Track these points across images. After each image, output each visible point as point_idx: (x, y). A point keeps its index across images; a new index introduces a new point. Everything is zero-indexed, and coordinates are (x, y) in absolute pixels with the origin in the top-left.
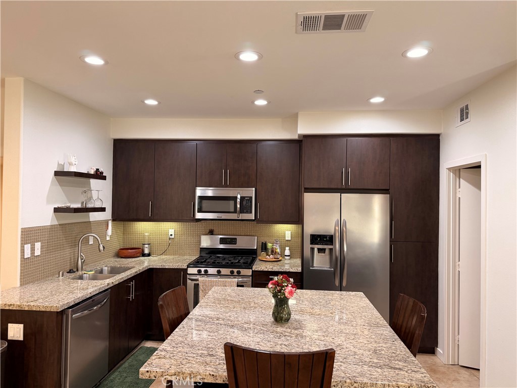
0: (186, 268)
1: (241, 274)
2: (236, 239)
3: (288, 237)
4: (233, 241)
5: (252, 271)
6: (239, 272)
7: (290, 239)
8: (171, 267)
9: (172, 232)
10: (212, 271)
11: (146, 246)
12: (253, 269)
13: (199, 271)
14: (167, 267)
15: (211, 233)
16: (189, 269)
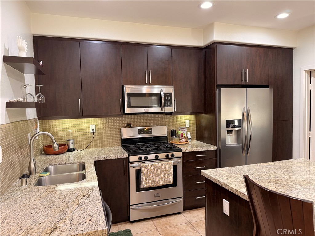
0: (128, 157)
1: (175, 156)
2: (151, 129)
3: (188, 125)
4: (150, 131)
5: (182, 153)
6: (173, 155)
7: (189, 126)
8: (114, 158)
9: (93, 127)
10: (151, 157)
11: (71, 141)
12: (183, 152)
13: (140, 158)
14: (109, 158)
15: (129, 125)
16: (130, 157)
